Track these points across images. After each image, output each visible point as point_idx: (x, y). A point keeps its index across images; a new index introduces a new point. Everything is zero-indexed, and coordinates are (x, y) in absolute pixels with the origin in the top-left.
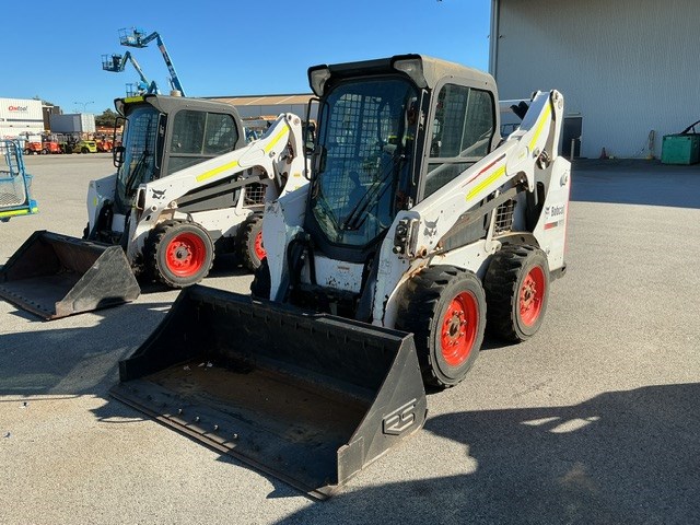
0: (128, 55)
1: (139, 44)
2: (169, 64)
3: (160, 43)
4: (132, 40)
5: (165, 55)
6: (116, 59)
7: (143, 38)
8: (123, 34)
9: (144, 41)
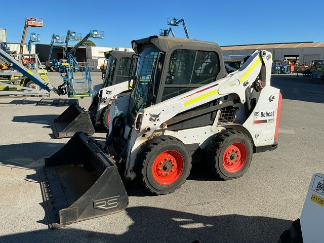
0: (170, 29)
1: (175, 25)
2: (186, 33)
3: (184, 24)
4: (172, 22)
5: (185, 29)
6: (165, 31)
7: (177, 21)
8: (169, 20)
9: (177, 23)
